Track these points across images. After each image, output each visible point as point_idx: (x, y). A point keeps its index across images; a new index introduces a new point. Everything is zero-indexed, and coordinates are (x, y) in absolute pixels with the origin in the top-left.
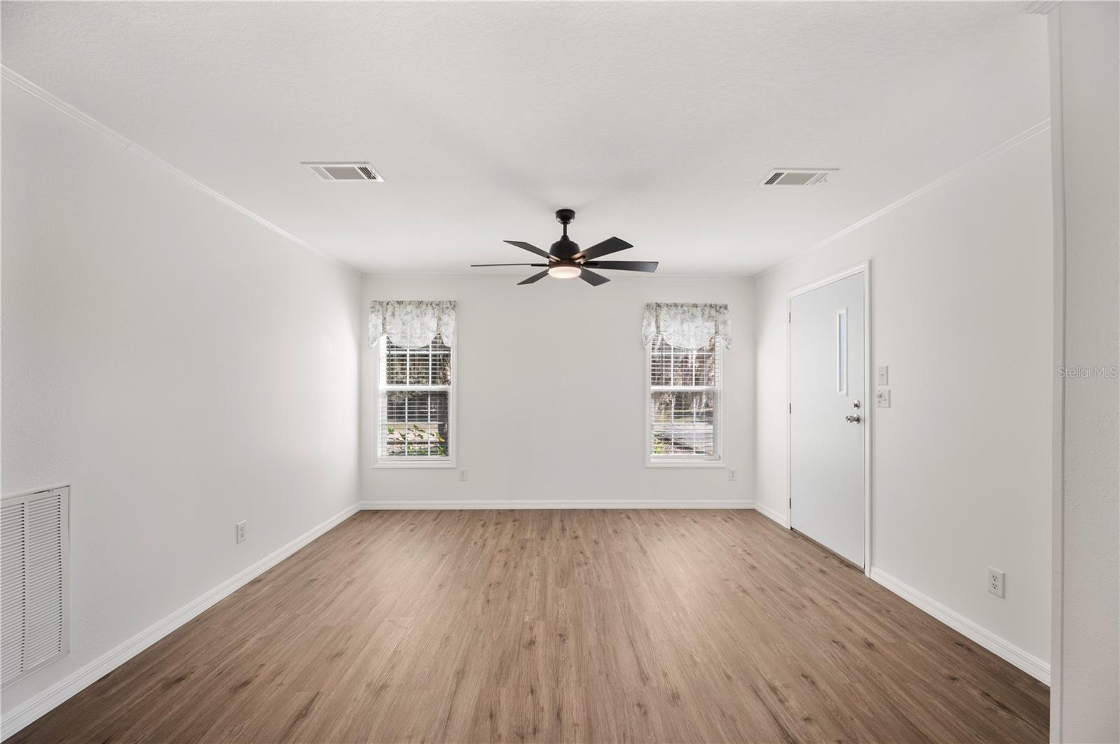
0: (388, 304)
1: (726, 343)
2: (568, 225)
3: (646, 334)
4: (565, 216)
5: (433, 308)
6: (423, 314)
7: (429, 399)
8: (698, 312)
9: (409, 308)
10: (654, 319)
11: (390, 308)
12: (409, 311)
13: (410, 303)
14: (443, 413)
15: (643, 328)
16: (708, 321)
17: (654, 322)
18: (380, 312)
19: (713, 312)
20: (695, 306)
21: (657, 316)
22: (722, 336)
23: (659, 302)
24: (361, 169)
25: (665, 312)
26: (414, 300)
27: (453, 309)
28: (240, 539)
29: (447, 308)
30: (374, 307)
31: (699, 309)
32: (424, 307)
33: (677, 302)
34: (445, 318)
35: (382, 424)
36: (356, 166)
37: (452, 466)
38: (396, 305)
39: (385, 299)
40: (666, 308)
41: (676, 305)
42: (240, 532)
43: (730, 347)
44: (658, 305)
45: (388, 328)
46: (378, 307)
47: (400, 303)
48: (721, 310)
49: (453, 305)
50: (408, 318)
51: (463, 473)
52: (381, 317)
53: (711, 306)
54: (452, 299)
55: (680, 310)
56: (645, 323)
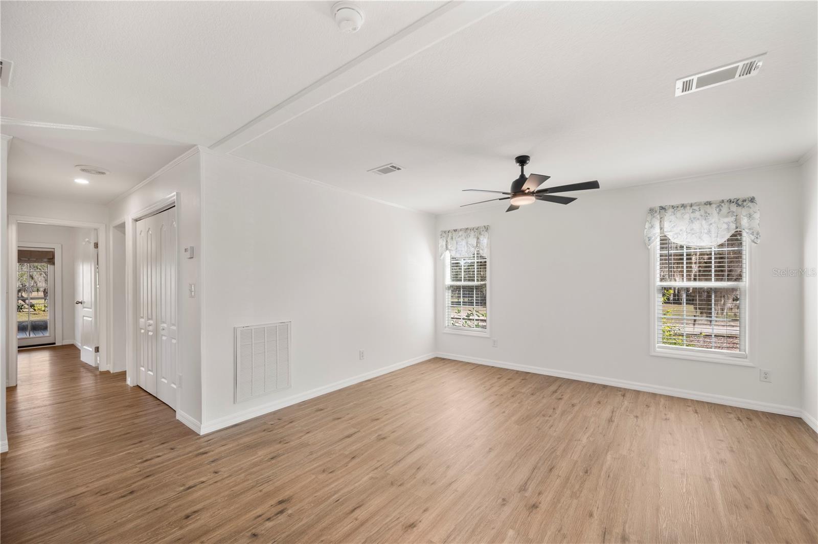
0: (449, 232)
1: (753, 237)
2: (524, 167)
3: (649, 236)
4: (522, 160)
5: (475, 232)
6: (468, 236)
7: (475, 291)
8: (713, 210)
9: (461, 233)
10: (659, 222)
11: (450, 234)
12: (460, 235)
13: (461, 230)
14: (483, 300)
15: (646, 230)
16: (727, 216)
17: (658, 225)
18: (445, 237)
19: (734, 207)
20: (710, 203)
21: (661, 218)
22: (747, 230)
23: (663, 205)
24: (391, 167)
25: (670, 214)
26: (464, 227)
27: (486, 231)
28: (361, 358)
29: (483, 230)
30: (441, 235)
31: (714, 206)
32: (469, 232)
33: (685, 202)
34: (481, 238)
35: (448, 306)
36: (389, 166)
37: (488, 336)
38: (454, 232)
39: (447, 229)
40: (671, 210)
41: (683, 206)
42: (361, 355)
43: (759, 241)
44: (662, 208)
45: (449, 247)
46: (444, 234)
47: (455, 231)
48: (745, 203)
49: (487, 228)
50: (460, 239)
51: (494, 342)
52: (445, 240)
53: (730, 201)
54: (486, 225)
55: (688, 209)
56: (647, 225)
